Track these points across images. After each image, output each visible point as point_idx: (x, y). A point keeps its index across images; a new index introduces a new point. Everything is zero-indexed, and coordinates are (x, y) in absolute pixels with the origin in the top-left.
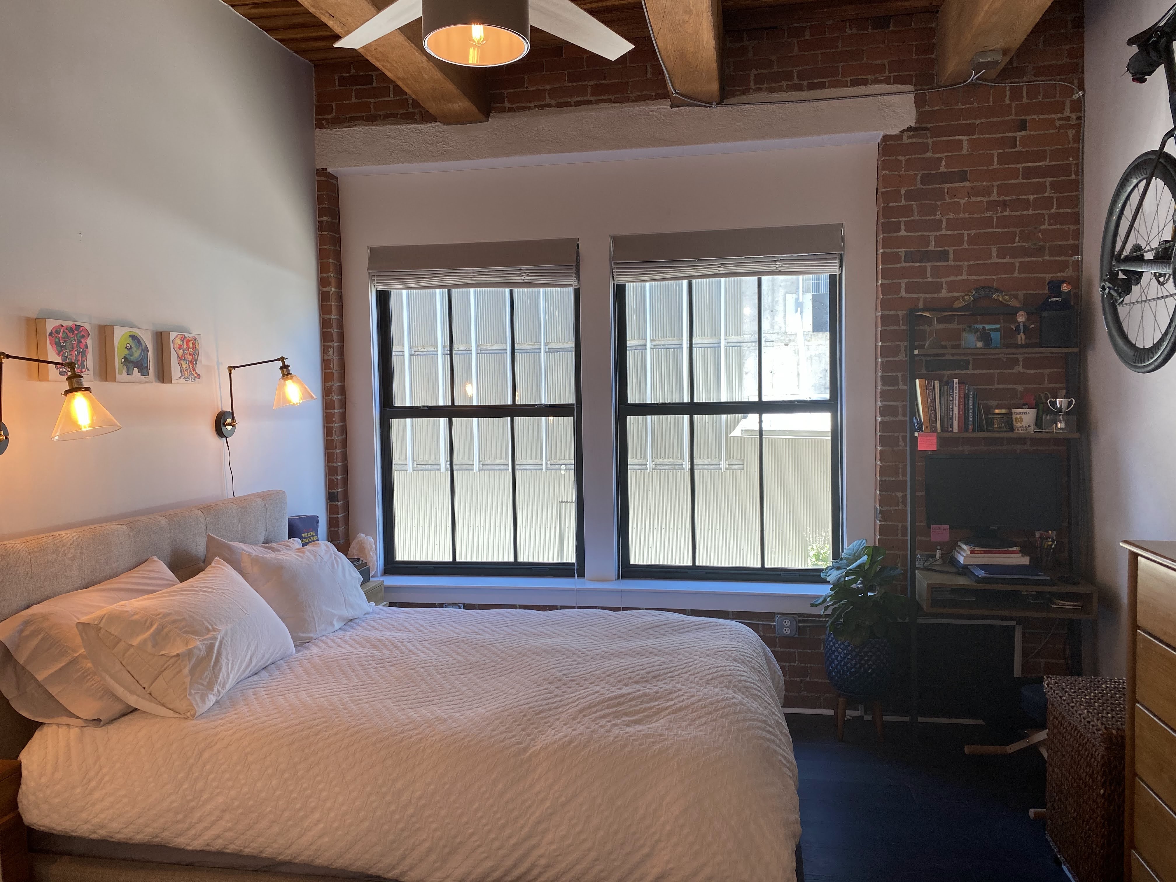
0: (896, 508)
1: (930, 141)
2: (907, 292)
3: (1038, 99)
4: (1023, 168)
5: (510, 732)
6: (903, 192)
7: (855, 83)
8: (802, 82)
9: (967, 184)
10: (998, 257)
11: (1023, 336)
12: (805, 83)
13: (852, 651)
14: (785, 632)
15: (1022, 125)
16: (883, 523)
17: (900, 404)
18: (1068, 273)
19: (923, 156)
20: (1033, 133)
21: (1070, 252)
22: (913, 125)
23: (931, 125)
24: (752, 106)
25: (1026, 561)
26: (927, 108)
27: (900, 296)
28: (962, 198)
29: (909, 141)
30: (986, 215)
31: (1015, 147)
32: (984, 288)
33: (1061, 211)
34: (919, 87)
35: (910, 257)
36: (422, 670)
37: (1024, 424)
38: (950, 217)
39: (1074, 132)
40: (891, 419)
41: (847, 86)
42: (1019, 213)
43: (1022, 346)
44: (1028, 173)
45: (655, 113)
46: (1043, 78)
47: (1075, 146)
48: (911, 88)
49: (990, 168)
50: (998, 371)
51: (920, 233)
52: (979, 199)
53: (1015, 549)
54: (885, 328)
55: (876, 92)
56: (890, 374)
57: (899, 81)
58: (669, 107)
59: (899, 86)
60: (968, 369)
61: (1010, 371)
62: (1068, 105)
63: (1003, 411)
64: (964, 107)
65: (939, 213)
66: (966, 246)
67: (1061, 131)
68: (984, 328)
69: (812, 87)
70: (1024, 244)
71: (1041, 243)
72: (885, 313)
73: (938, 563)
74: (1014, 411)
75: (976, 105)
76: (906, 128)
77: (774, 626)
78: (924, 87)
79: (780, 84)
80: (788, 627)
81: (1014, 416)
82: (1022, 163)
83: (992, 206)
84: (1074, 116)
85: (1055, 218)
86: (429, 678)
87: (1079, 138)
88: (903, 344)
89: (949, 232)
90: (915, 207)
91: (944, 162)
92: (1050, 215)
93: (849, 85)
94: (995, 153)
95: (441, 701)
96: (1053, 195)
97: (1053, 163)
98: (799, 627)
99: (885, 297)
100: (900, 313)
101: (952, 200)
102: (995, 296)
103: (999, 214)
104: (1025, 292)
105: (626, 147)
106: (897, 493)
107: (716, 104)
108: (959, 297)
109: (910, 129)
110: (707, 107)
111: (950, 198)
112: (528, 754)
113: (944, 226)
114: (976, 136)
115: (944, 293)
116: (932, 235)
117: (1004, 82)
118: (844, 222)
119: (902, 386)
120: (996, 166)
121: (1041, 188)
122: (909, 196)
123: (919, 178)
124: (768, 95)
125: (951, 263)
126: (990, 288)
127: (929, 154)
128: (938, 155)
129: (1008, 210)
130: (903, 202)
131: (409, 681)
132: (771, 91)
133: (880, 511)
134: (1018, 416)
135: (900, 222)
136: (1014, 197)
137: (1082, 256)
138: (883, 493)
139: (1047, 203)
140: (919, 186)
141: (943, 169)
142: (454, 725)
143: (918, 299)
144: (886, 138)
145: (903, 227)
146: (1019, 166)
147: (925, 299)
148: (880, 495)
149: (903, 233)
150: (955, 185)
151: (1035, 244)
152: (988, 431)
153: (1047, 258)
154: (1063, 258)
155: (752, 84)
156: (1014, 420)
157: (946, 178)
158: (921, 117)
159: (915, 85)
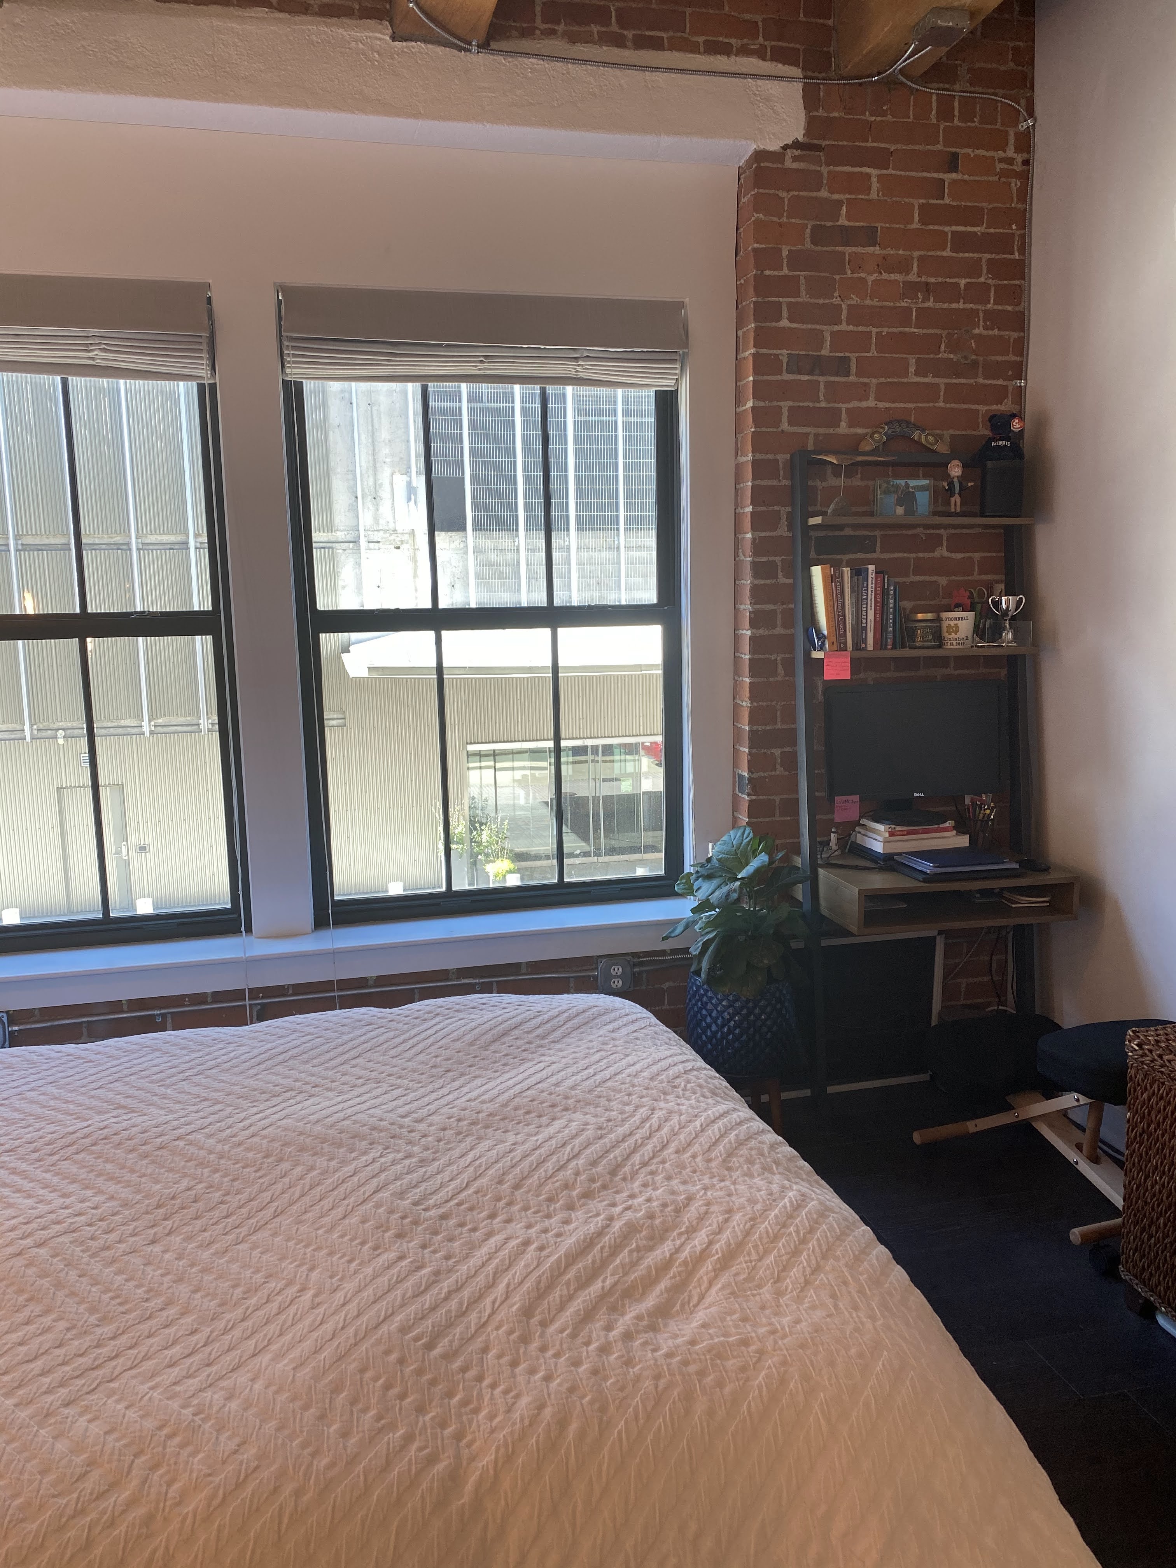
0: (773, 773)
1: (824, 170)
2: (790, 423)
3: (974, 122)
4: (953, 232)
5: (392, 1427)
6: (785, 253)
7: (713, 49)
8: (625, 33)
9: (877, 250)
10: (917, 374)
11: (958, 500)
12: (629, 34)
13: (742, 1008)
14: (614, 986)
15: (952, 163)
16: (754, 797)
17: (779, 608)
18: (1006, 407)
19: (814, 194)
20: (966, 177)
21: (1010, 373)
22: (800, 139)
23: (827, 142)
24: (541, 62)
25: (964, 841)
26: (821, 113)
27: (780, 429)
28: (870, 273)
29: (795, 165)
30: (903, 304)
31: (943, 198)
32: (900, 422)
33: (1000, 307)
34: (809, 73)
35: (795, 365)
36: (43, 1252)
37: (962, 634)
38: (853, 302)
39: (1019, 184)
40: (767, 632)
41: (699, 53)
42: (945, 306)
43: (956, 515)
44: (961, 242)
45: (361, 46)
46: (981, 90)
47: (1019, 206)
48: (796, 72)
49: (909, 227)
50: (913, 555)
51: (809, 326)
52: (893, 277)
53: (947, 824)
54: (758, 482)
55: (744, 70)
56: (764, 559)
57: (779, 56)
58: (388, 38)
59: (780, 65)
60: (875, 552)
61: (931, 555)
62: (1012, 140)
63: (929, 616)
64: (873, 119)
65: (836, 294)
66: (873, 353)
67: (1003, 180)
68: (907, 485)
69: (642, 43)
70: (952, 356)
71: (974, 357)
72: (758, 456)
73: (837, 853)
74: (944, 615)
75: (889, 118)
76: (789, 141)
77: (596, 977)
78: (816, 74)
79: (588, 28)
80: (618, 977)
81: (945, 624)
82: (950, 225)
83: (911, 289)
84: (1019, 158)
85: (993, 319)
86: (73, 1275)
87: (1025, 195)
88: (785, 510)
89: (851, 328)
90: (802, 279)
91: (844, 208)
92: (986, 312)
93: (702, 50)
94: (917, 202)
95: (143, 1349)
96: (990, 281)
97: (992, 230)
98: (634, 974)
99: (758, 430)
100: (782, 458)
101: (856, 275)
102: (915, 435)
103: (921, 305)
104: (951, 432)
105: (307, 106)
106: (774, 750)
107: (479, 46)
108: (866, 434)
109: (796, 145)
110: (460, 49)
111: (852, 273)
112: (469, 1488)
113: (844, 316)
114: (890, 171)
115: (843, 428)
116: (827, 330)
117: (929, 85)
118: (687, 300)
119: (782, 580)
120: (916, 225)
121: (973, 269)
122: (795, 260)
123: (808, 231)
124: (568, 46)
125: (852, 378)
126: (908, 423)
127: (824, 193)
128: (836, 196)
129: (932, 299)
130: (785, 271)
131: (21, 1299)
132: (573, 39)
133: (750, 779)
134: (952, 623)
135: (780, 303)
136: (940, 279)
137: (1026, 380)
138: (754, 751)
139: (979, 293)
140: (808, 245)
141: (843, 221)
142: (226, 1444)
143: (807, 435)
144: (759, 156)
145: (785, 313)
146: (947, 229)
147: (816, 435)
148: (750, 754)
149: (785, 323)
150: (860, 250)
151: (966, 358)
152: (911, 648)
153: (981, 380)
154: (1000, 382)
155: (539, 19)
156: (944, 629)
157: (847, 236)
158: (812, 124)
159: (804, 69)
